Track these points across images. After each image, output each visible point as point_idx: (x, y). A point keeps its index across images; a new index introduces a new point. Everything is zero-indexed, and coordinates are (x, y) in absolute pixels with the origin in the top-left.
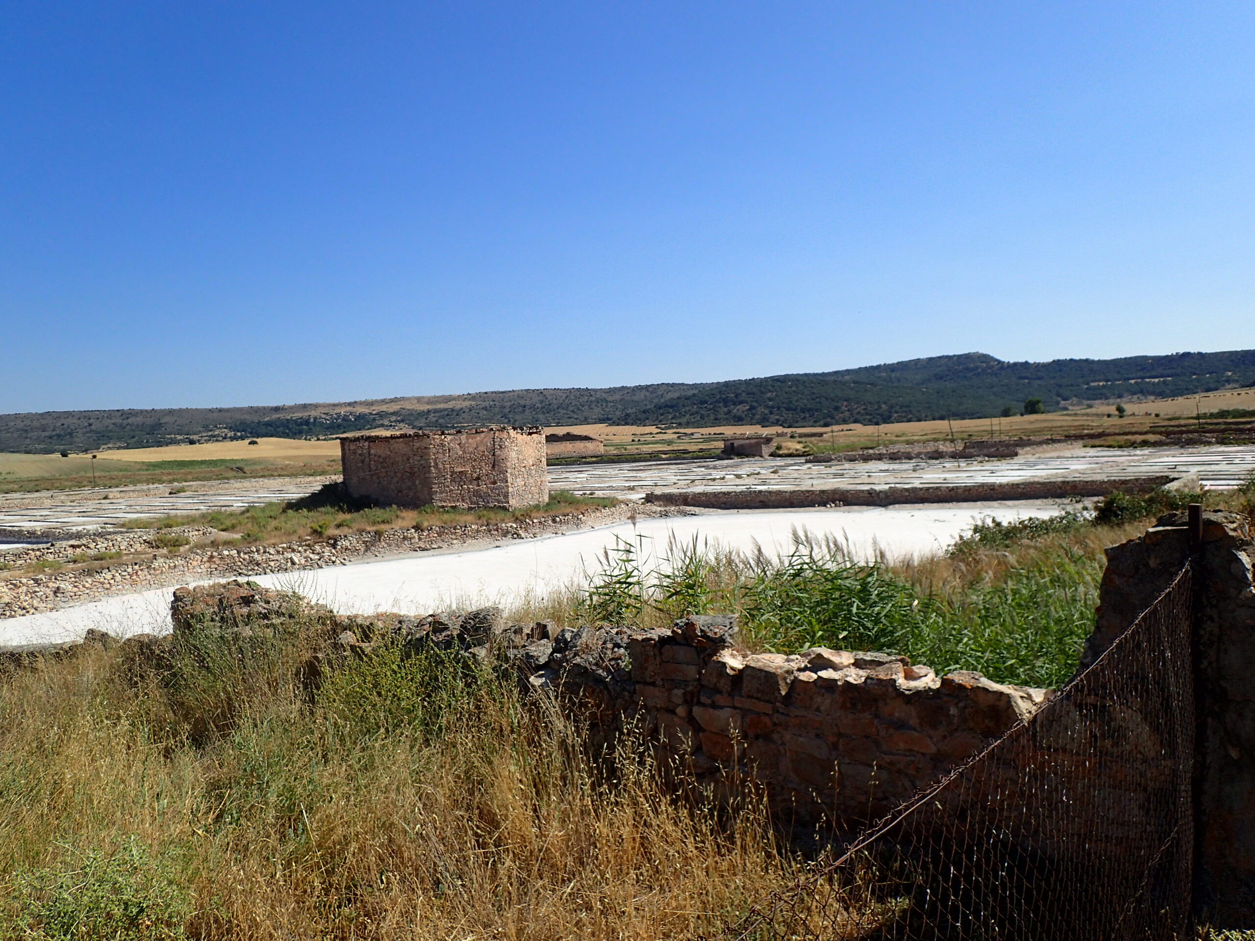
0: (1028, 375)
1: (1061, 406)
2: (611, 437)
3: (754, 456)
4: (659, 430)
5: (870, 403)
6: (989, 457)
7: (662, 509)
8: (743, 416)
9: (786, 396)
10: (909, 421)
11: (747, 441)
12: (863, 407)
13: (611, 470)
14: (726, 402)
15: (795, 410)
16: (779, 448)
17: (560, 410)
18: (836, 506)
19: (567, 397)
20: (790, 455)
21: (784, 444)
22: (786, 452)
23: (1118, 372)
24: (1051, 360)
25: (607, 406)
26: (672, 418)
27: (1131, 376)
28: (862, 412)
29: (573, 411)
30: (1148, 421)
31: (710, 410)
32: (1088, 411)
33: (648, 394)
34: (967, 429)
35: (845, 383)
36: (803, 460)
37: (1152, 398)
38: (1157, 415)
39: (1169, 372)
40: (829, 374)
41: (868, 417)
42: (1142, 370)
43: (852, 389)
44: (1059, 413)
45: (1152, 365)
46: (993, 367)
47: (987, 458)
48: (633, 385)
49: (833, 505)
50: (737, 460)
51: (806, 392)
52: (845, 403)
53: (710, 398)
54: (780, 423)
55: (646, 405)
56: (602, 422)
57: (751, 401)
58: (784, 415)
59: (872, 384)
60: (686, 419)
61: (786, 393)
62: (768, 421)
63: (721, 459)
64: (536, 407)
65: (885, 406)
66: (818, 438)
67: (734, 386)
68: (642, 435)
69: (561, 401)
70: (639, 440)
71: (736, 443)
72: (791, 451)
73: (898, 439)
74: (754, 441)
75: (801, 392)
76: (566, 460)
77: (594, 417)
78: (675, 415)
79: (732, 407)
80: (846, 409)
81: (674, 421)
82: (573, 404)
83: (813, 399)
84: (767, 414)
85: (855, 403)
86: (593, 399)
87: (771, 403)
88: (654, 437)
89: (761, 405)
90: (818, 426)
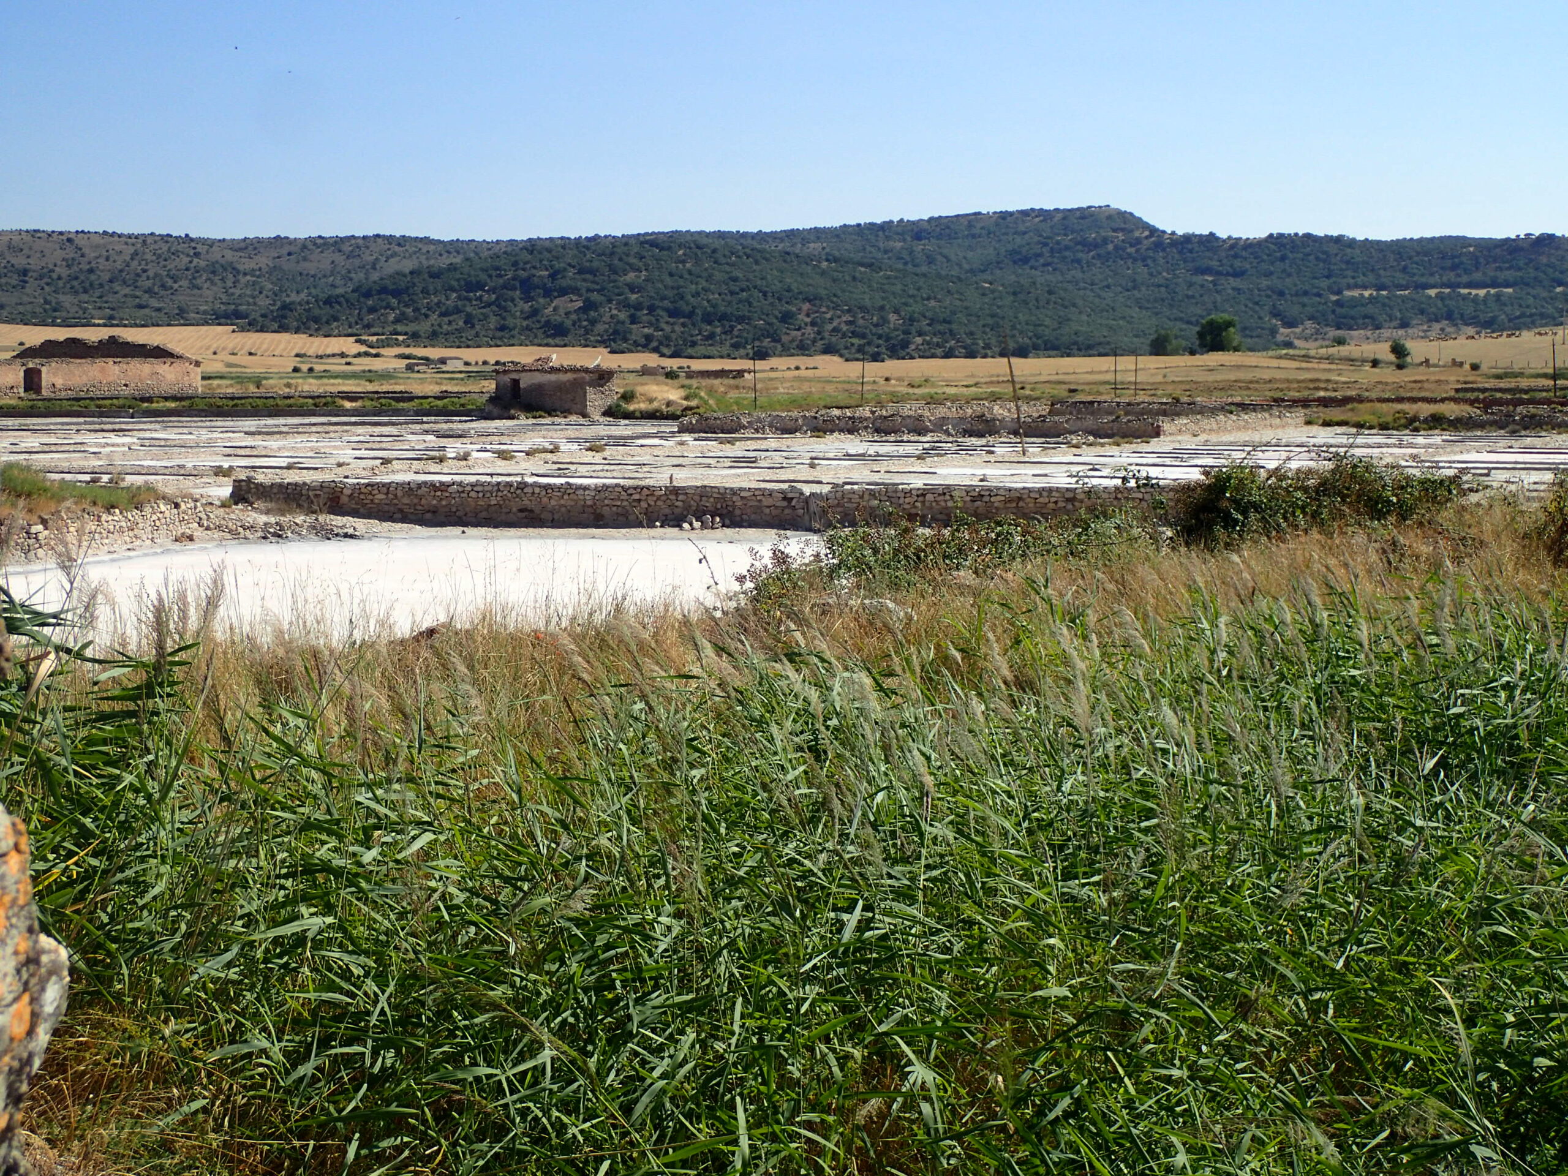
0: (1214, 264)
1: (1280, 338)
2: (242, 359)
3: (566, 412)
4: (363, 349)
5: (863, 309)
6: (1096, 435)
7: (272, 520)
8: (568, 323)
9: (669, 281)
10: (948, 355)
11: (553, 377)
12: (847, 317)
14: (527, 287)
15: (690, 315)
16: (628, 397)
17: (116, 286)
18: (704, 526)
19: (136, 253)
20: (652, 416)
21: (639, 389)
22: (643, 406)
23: (1404, 270)
24: (1264, 235)
25: (235, 283)
26: (397, 321)
27: (1432, 280)
28: (844, 328)
29: (149, 291)
30: (1453, 378)
31: (489, 305)
32: (1333, 351)
33: (339, 259)
34: (1067, 378)
35: (807, 260)
36: (672, 427)
37: (1471, 331)
38: (1475, 367)
39: (1509, 275)
40: (773, 236)
41: (856, 341)
42: (1454, 268)
43: (823, 273)
44: (1271, 353)
45: (1475, 258)
46: (1138, 241)
47: (1091, 438)
48: (303, 235)
49: (697, 524)
50: (524, 421)
51: (718, 276)
52: (806, 306)
53: (490, 276)
54: (654, 344)
55: (333, 286)
56: (223, 321)
57: (589, 290)
58: (664, 326)
59: (870, 265)
60: (429, 324)
61: (671, 275)
62: (625, 340)
63: (485, 418)
64: (55, 276)
65: (896, 317)
66: (732, 382)
67: (549, 251)
68: (321, 357)
69: (119, 265)
70: (311, 370)
71: (526, 380)
72: (655, 405)
73: (911, 391)
74: (569, 376)
75: (705, 274)
76: (101, 402)
77: (202, 308)
78: (403, 314)
79: (541, 300)
80: (808, 320)
81: (399, 328)
82: (151, 273)
83: (732, 293)
84: (623, 323)
85: (828, 307)
86: (203, 264)
87: (634, 296)
88: (348, 364)
89: (610, 301)
90: (741, 358)
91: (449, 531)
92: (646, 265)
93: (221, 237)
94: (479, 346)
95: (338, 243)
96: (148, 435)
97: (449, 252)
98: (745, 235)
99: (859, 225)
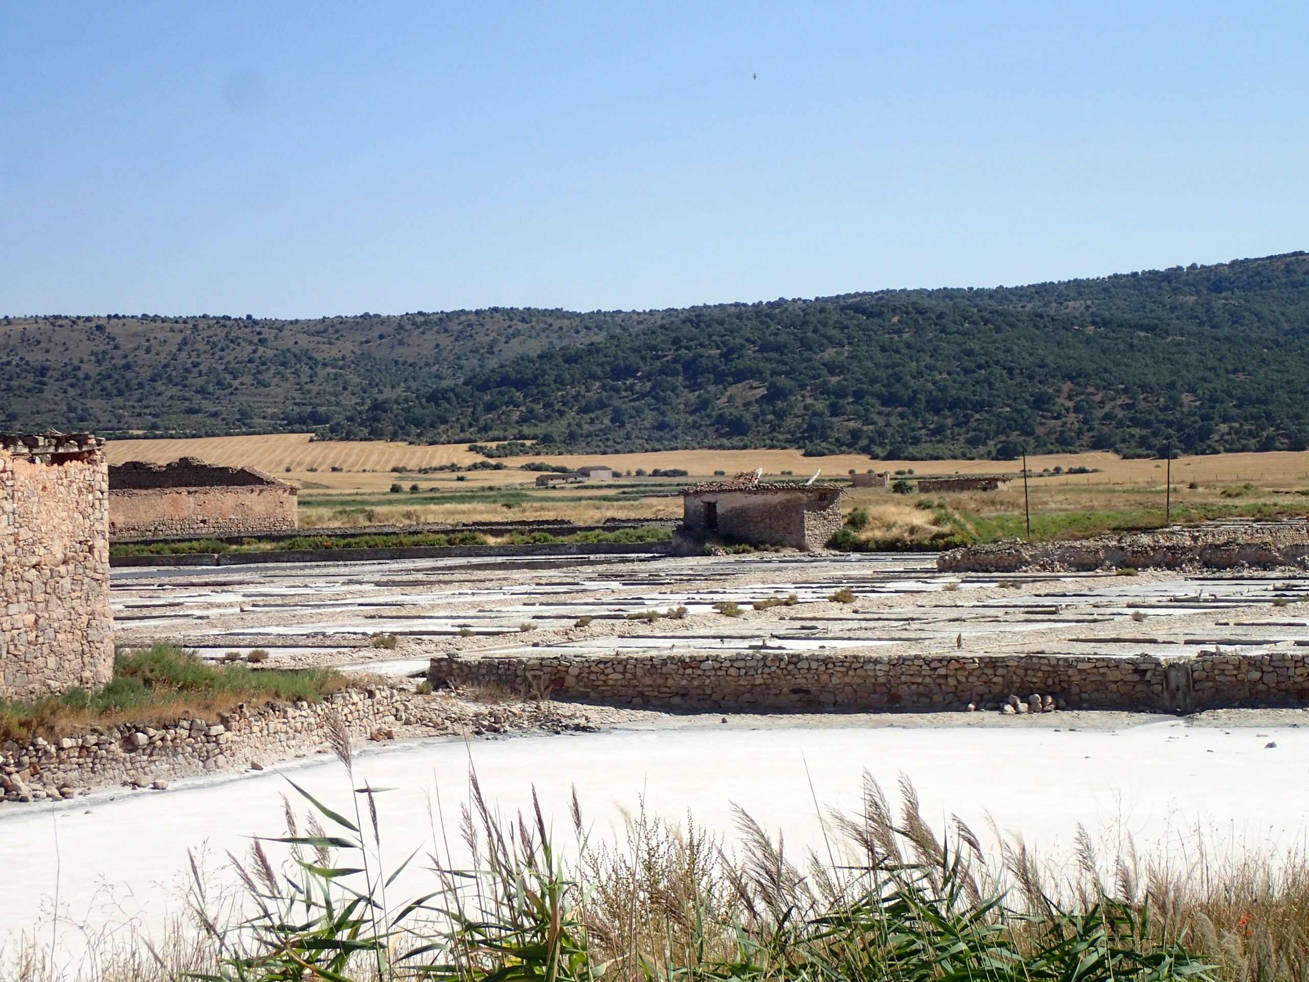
2: (323, 476)
3: (777, 544)
4: (480, 458)
5: (1145, 387)
7: (484, 709)
8: (748, 417)
9: (881, 358)
11: (759, 499)
12: (1123, 400)
13: (321, 582)
14: (693, 371)
15: (911, 402)
16: (856, 521)
17: (160, 386)
18: (1032, 709)
19: (184, 342)
20: (892, 547)
21: (873, 511)
22: (878, 534)
25: (312, 378)
26: (523, 420)
28: (1121, 414)
29: (202, 391)
31: (643, 396)
33: (445, 341)
35: (1067, 324)
36: (930, 561)
40: (1019, 293)
41: (1136, 431)
43: (1088, 341)
49: (1023, 706)
50: (723, 558)
51: (947, 349)
52: (1067, 386)
53: (643, 358)
54: (864, 442)
55: (438, 377)
56: (296, 427)
57: (773, 373)
58: (876, 418)
59: (1152, 329)
60: (564, 423)
61: (883, 349)
62: (824, 438)
63: (672, 556)
64: (81, 375)
65: (1191, 397)
66: (980, 495)
67: (721, 323)
68: (425, 471)
69: (163, 358)
70: (414, 489)
71: (724, 504)
72: (895, 532)
73: (1229, 502)
74: (781, 497)
75: (929, 347)
76: (177, 545)
77: (270, 411)
78: (531, 411)
79: (712, 388)
80: (1070, 404)
81: (526, 430)
82: (204, 368)
83: (966, 371)
84: (821, 415)
85: (1097, 387)
86: (270, 353)
87: (834, 380)
88: (461, 479)
89: (803, 386)
90: (981, 457)
91: (704, 719)
92: (850, 337)
93: (293, 318)
94: (631, 452)
95: (443, 320)
96: (252, 589)
97: (587, 328)
98: (980, 293)
99: (1135, 274)
